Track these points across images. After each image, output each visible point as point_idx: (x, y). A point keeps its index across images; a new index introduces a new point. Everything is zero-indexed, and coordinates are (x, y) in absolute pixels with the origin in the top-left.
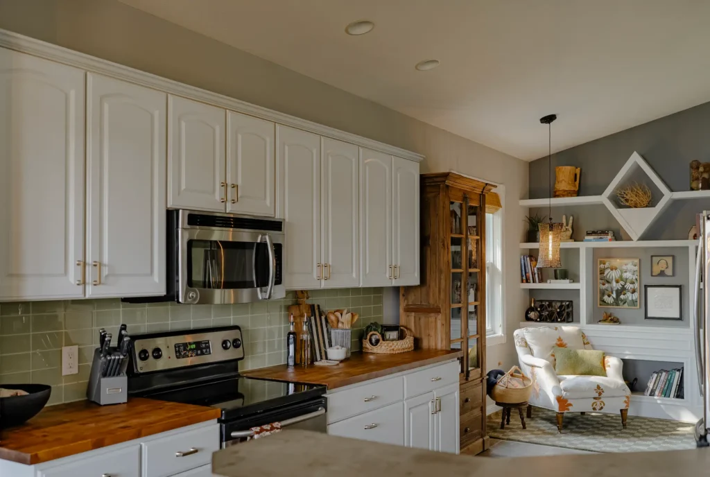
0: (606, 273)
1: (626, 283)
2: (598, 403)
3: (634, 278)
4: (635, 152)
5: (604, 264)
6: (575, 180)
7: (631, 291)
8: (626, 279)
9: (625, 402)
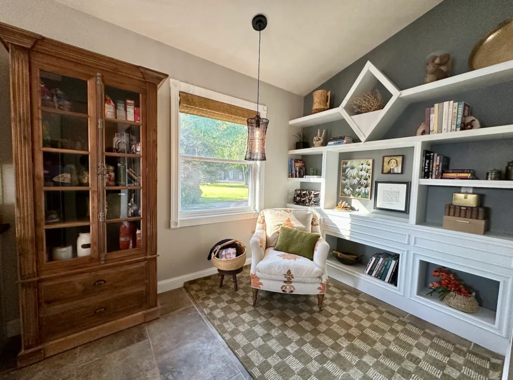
0: (347, 171)
1: (361, 179)
2: (288, 287)
3: (368, 175)
4: (368, 61)
5: (346, 164)
6: (327, 101)
7: (364, 185)
8: (362, 176)
9: (319, 288)
